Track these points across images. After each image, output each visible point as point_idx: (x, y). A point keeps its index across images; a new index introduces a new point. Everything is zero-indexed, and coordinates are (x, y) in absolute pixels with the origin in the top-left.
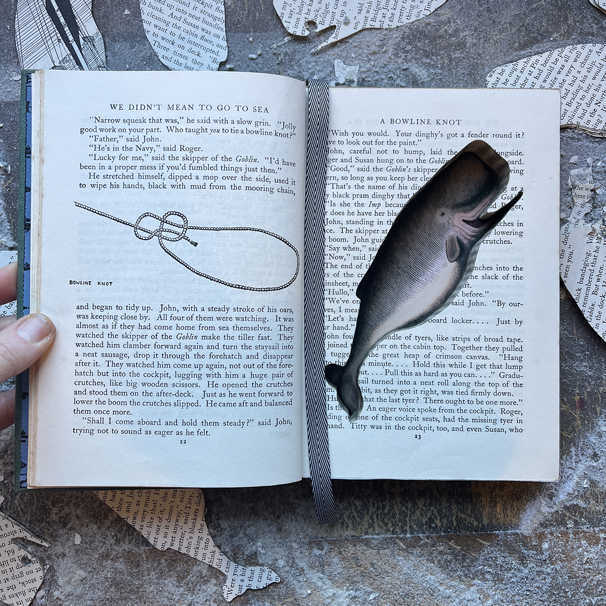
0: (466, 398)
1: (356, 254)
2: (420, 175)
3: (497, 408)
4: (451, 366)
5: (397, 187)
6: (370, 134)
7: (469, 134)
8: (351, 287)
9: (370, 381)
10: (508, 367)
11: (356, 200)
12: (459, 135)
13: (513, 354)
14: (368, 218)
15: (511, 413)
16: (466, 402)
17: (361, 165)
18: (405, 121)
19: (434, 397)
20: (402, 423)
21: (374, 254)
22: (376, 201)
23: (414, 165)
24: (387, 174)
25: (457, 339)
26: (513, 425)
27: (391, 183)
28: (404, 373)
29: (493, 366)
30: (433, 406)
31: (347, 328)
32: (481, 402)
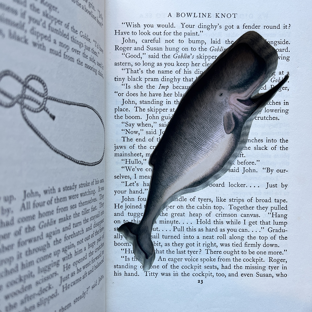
0: (240, 249)
1: (149, 129)
2: (202, 61)
3: (266, 257)
4: (228, 223)
5: (182, 71)
6: (159, 26)
7: (244, 26)
8: (145, 157)
9: (161, 237)
10: (275, 223)
11: (148, 83)
12: (235, 27)
13: (280, 212)
14: (158, 99)
15: (278, 261)
16: (240, 252)
17: (152, 53)
18: (189, 15)
19: (214, 249)
20: (187, 271)
21: (164, 129)
22: (165, 84)
23: (197, 53)
24: (174, 61)
25: (233, 200)
26: (279, 271)
27: (178, 68)
28: (189, 229)
29: (262, 222)
30: (213, 256)
31: (141, 192)
32: (253, 253)
